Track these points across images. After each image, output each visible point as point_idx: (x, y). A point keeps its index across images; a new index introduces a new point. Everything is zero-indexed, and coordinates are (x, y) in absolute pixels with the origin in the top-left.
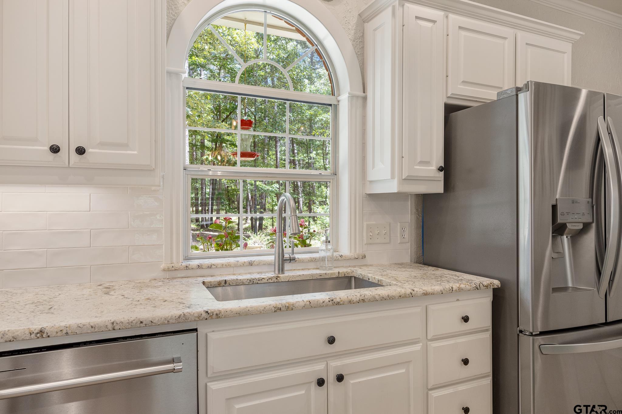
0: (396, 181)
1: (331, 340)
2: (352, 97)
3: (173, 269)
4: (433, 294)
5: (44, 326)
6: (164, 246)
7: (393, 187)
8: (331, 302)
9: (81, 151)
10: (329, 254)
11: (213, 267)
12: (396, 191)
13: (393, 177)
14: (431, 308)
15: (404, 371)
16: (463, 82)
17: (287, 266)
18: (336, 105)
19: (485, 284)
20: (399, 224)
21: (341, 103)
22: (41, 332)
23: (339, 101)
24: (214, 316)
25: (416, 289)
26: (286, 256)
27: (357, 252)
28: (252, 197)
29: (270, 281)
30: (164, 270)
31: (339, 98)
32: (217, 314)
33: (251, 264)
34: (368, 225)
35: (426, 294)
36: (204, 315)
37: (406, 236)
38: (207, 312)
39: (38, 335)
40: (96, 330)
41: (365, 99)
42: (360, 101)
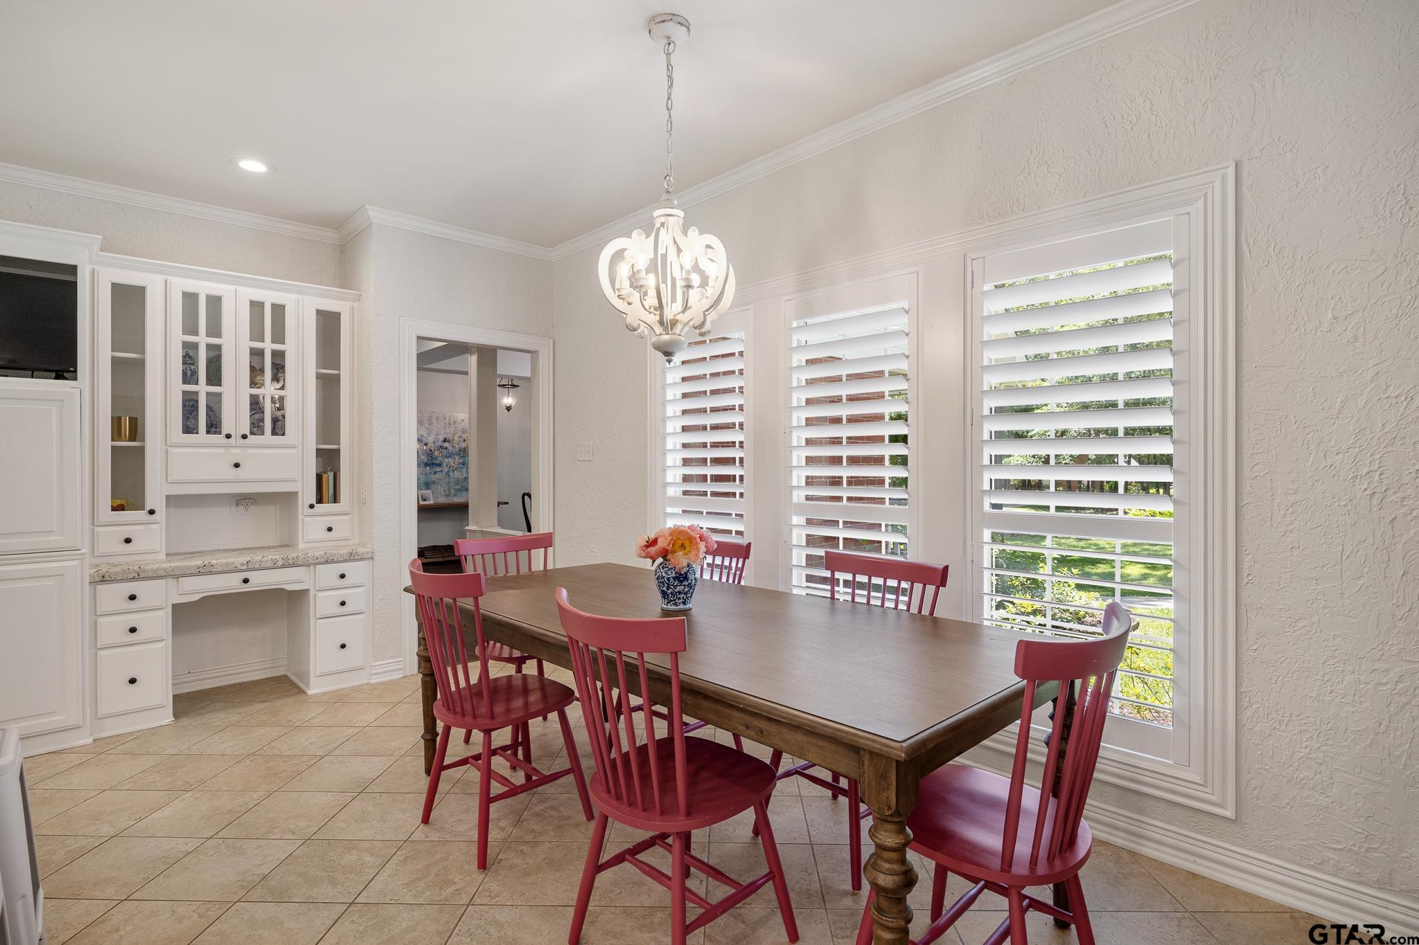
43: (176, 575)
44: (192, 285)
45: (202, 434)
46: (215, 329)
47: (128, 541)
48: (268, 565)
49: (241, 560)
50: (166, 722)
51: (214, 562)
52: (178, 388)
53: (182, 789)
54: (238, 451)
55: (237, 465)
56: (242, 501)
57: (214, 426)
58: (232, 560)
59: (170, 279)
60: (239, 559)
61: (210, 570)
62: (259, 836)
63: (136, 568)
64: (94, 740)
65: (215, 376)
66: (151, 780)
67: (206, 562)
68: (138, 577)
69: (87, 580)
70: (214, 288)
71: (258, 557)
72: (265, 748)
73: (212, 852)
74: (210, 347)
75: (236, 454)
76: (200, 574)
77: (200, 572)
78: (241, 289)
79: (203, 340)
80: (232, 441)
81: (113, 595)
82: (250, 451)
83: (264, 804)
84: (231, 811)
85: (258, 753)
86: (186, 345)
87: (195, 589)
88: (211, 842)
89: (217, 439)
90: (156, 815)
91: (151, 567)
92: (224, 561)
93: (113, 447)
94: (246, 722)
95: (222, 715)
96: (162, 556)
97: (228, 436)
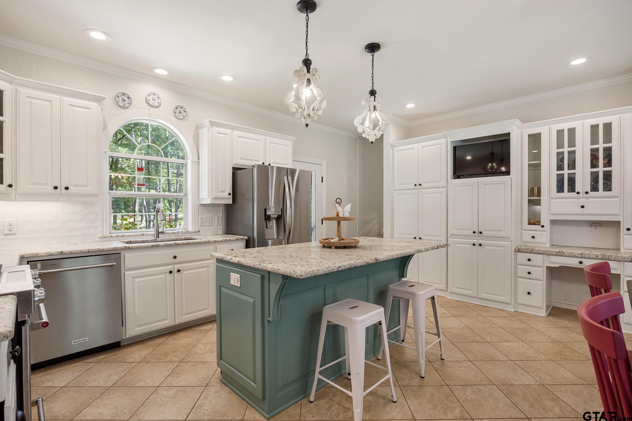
0: (210, 199)
1: (175, 257)
2: (193, 162)
3: (104, 237)
4: (218, 241)
5: (63, 250)
6: (99, 227)
7: (208, 201)
8: (175, 244)
9: (67, 188)
10: (181, 230)
11: (124, 236)
12: (210, 203)
13: (208, 197)
14: (217, 247)
15: (206, 269)
16: (240, 158)
17: (160, 235)
18: (186, 164)
19: (241, 238)
20: (216, 217)
21: (188, 163)
22: (62, 252)
23: (187, 162)
24: (128, 248)
25: (211, 240)
26: (160, 230)
27: (196, 229)
28: (146, 203)
29: (152, 241)
30: (100, 238)
31: (187, 161)
32: (129, 247)
33: (143, 235)
34: (201, 218)
35: (215, 241)
36: (124, 247)
37: (220, 222)
38: (125, 247)
39: (61, 253)
40: (82, 252)
41: (199, 162)
42: (197, 164)
43: (549, 254)
44: (560, 127)
45: (566, 193)
46: (572, 143)
47: (533, 237)
48: (593, 257)
49: (578, 252)
50: (542, 315)
51: (564, 251)
52: (555, 172)
53: (522, 340)
54: (584, 200)
55: (583, 207)
56: (593, 224)
57: (572, 188)
58: (573, 251)
59: (551, 126)
60: (577, 252)
61: (563, 254)
62: (527, 371)
63: (531, 248)
64: (515, 311)
65: (572, 165)
66: (517, 332)
67: (560, 251)
68: (531, 252)
69: (513, 250)
70: (571, 125)
71: (587, 252)
72: (569, 343)
73: (507, 365)
74: (569, 153)
75: (583, 201)
76: (557, 255)
77: (558, 254)
78: (585, 121)
79: (566, 150)
80: (581, 195)
81: (523, 257)
82: (590, 200)
83: (542, 362)
84: (528, 357)
85: (563, 343)
86: (558, 154)
87: (557, 262)
88: (510, 362)
89: (574, 194)
90: (505, 344)
91: (537, 249)
92: (569, 251)
93: (528, 200)
94: (574, 329)
95: (567, 322)
96: (548, 245)
97: (578, 193)
